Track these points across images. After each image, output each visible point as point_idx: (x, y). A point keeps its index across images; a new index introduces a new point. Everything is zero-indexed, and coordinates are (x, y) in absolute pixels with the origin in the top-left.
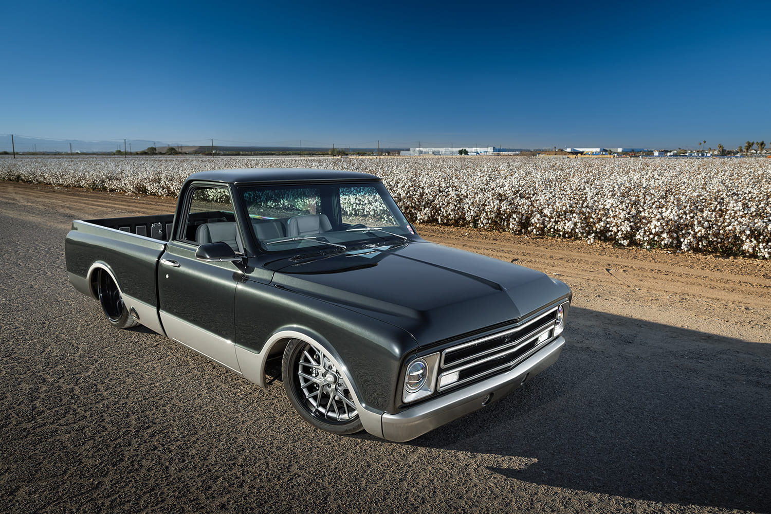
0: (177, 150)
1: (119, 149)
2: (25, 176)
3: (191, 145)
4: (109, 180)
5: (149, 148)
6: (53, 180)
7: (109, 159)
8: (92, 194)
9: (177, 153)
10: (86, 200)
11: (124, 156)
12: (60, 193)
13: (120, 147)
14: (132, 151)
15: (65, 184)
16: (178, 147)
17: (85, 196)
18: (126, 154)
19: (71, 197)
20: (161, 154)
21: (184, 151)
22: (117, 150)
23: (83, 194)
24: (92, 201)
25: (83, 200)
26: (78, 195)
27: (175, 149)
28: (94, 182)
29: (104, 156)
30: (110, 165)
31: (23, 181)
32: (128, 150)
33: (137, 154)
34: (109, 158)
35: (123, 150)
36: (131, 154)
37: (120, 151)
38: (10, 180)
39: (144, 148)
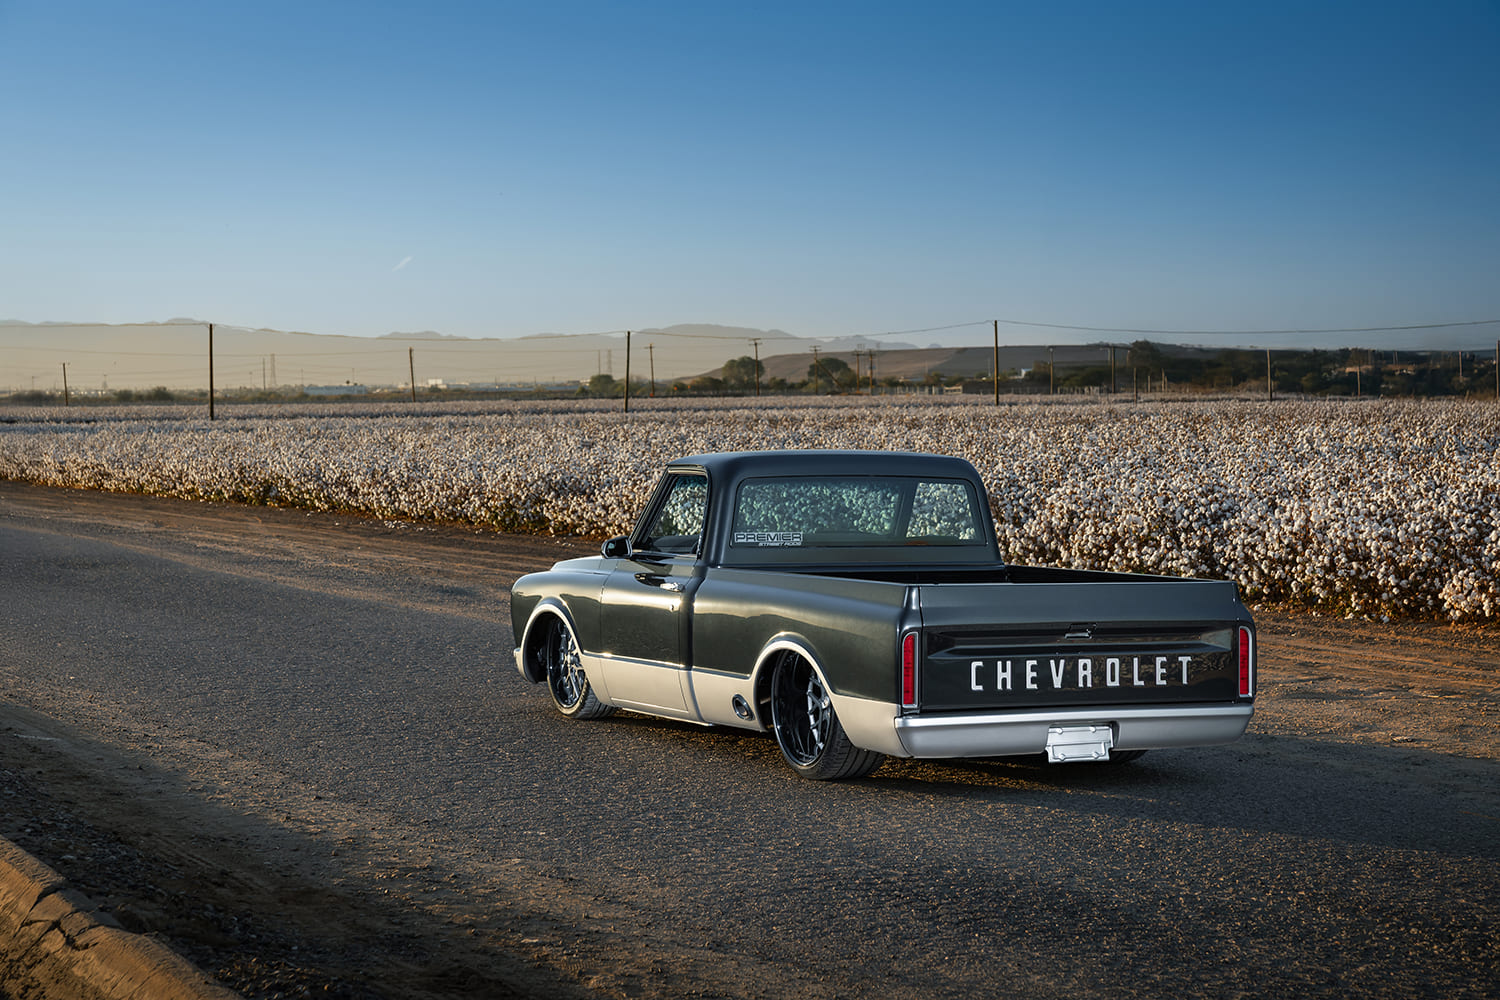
0: (853, 367)
1: (604, 371)
2: (288, 485)
3: (922, 343)
4: (557, 497)
5: (732, 364)
6: (377, 498)
7: (561, 419)
8: (501, 543)
9: (851, 384)
10: (486, 556)
11: (620, 403)
12: (403, 536)
13: (610, 368)
14: (661, 376)
15: (418, 511)
16: (858, 354)
17: (482, 547)
18: (631, 390)
19: (441, 548)
20: (782, 387)
21: (882, 372)
22: (595, 373)
23: (474, 540)
24: (501, 558)
25: (475, 556)
26: (460, 543)
27: (845, 365)
28: (508, 500)
29: (541, 404)
30: (563, 443)
31: (280, 500)
32: (641, 372)
33: (680, 389)
34: (563, 412)
35: (619, 375)
36: (654, 389)
37: (608, 379)
38: (238, 497)
39: (711, 361)
